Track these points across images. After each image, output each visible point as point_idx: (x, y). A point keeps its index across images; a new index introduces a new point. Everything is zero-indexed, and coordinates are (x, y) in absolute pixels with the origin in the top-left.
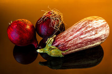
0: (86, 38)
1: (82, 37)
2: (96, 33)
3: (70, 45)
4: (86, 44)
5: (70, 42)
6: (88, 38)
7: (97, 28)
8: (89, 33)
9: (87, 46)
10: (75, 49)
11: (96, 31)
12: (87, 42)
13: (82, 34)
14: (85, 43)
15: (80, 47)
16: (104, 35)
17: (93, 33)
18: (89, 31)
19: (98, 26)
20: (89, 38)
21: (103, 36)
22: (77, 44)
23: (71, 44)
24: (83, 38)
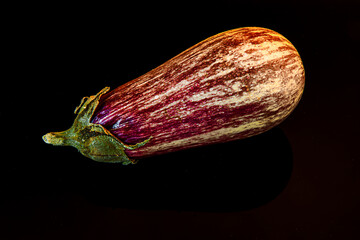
0: (209, 104)
1: (196, 97)
2: (244, 89)
3: (154, 125)
4: (211, 125)
5: (152, 114)
6: (216, 103)
7: (252, 71)
8: (220, 86)
9: (213, 133)
10: (170, 140)
11: (247, 81)
12: (213, 118)
13: (195, 89)
14: (206, 119)
15: (188, 135)
16: (274, 95)
17: (236, 87)
18: (220, 81)
19: (253, 64)
20: (221, 103)
21: (273, 100)
22: (177, 124)
23: (158, 121)
24: (200, 102)
